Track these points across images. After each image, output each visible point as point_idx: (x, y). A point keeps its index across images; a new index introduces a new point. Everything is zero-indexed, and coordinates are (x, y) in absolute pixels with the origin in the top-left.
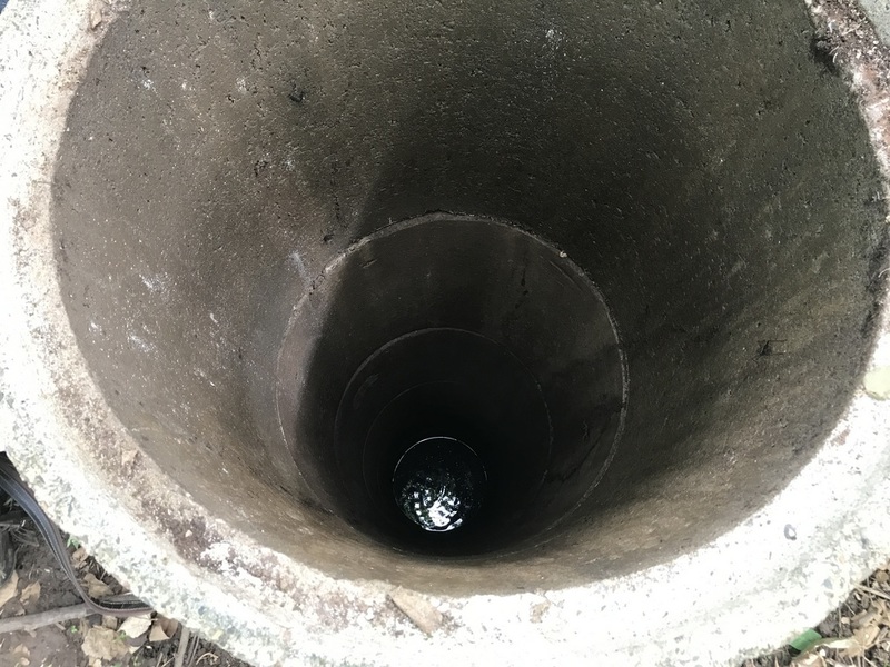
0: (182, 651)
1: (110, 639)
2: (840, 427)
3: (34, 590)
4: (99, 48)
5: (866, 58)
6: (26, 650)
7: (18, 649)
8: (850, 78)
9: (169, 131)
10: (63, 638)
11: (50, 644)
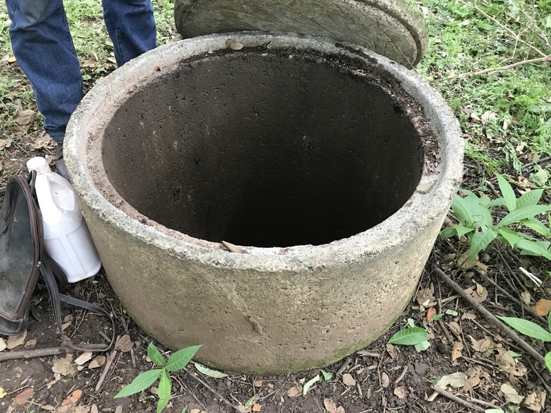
0: (105, 373)
1: (67, 366)
2: (409, 202)
3: (33, 342)
4: (130, 99)
5: (411, 106)
6: (21, 370)
7: (17, 369)
8: (407, 112)
9: (144, 149)
10: (42, 367)
11: (34, 369)
